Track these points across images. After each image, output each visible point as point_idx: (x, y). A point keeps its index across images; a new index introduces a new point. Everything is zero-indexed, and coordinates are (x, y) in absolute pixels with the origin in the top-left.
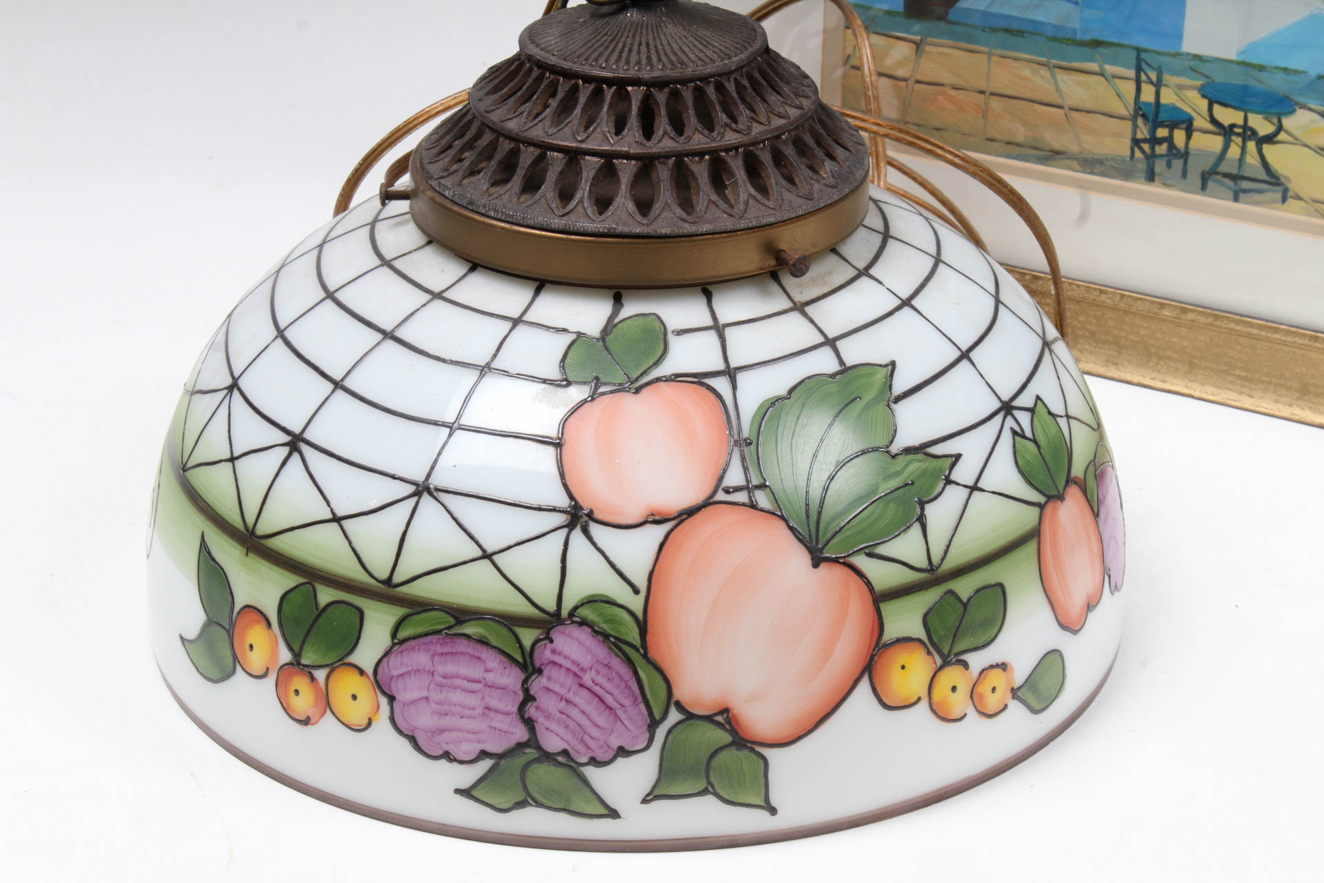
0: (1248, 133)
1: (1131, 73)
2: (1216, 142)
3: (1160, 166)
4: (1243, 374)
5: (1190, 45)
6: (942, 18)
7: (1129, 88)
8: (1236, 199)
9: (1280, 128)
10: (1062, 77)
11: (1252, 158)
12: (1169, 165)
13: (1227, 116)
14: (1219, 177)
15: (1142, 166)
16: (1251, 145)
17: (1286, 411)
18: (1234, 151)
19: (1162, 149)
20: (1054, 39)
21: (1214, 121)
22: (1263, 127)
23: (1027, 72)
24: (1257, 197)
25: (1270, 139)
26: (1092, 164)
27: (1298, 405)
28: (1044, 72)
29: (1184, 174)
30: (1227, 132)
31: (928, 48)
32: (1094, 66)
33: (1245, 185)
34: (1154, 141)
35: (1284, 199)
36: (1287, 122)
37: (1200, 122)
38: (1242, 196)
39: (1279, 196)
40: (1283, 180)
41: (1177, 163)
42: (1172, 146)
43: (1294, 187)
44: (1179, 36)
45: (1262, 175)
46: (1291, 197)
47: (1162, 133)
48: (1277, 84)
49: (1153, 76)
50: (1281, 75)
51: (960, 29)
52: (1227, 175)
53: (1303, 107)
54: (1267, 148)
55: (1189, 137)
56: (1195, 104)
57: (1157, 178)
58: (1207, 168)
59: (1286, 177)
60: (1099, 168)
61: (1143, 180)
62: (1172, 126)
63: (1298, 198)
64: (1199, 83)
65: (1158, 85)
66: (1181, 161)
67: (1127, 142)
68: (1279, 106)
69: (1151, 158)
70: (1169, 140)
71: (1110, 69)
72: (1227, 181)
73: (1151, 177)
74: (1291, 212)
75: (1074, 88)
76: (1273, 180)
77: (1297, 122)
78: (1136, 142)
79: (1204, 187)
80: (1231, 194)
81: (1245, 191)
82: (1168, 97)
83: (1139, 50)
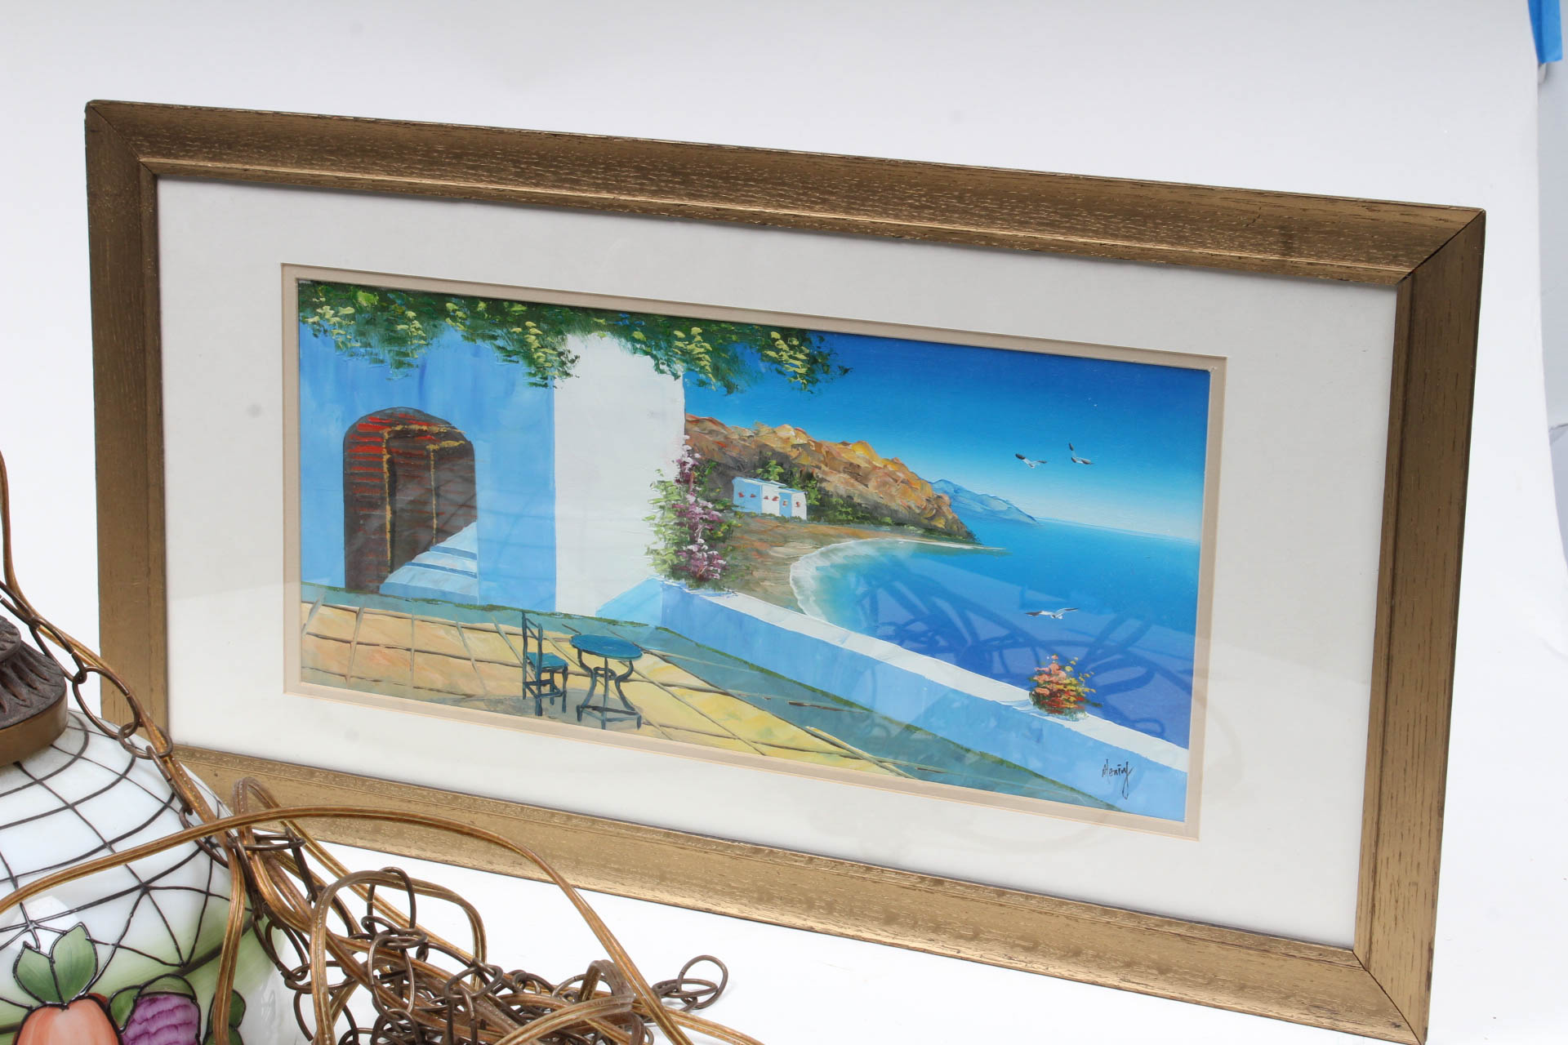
0: (609, 674)
1: (520, 630)
2: (585, 683)
3: (545, 703)
4: (616, 866)
5: (562, 605)
6: (376, 591)
7: (518, 642)
8: (604, 727)
9: (632, 669)
10: (468, 634)
11: (613, 694)
12: (552, 702)
13: (593, 661)
14: (590, 710)
15: (533, 704)
16: (612, 683)
17: (649, 895)
18: (600, 689)
19: (546, 689)
20: (459, 605)
21: (583, 665)
22: (619, 669)
23: (441, 632)
24: (618, 724)
25: (625, 678)
26: (496, 704)
27: (658, 889)
28: (454, 631)
29: (564, 709)
30: (593, 673)
31: (365, 616)
32: (491, 626)
33: (609, 715)
34: (540, 683)
35: (639, 726)
36: (637, 664)
37: (573, 667)
38: (608, 724)
39: (635, 723)
40: (637, 710)
41: (558, 700)
42: (553, 687)
43: (646, 715)
44: (552, 596)
45: (622, 707)
46: (644, 723)
47: (545, 676)
48: (626, 634)
49: (536, 633)
50: (630, 627)
51: (389, 600)
52: (595, 708)
53: (647, 652)
54: (623, 685)
55: (565, 679)
56: (568, 653)
57: (544, 713)
58: (581, 702)
59: (639, 708)
60: (501, 707)
61: (534, 715)
62: (552, 672)
63: (649, 724)
64: (569, 636)
65: (540, 639)
66: (561, 698)
67: (521, 685)
68: (630, 651)
69: (539, 697)
70: (551, 682)
71: (504, 628)
72: (596, 713)
73: (539, 712)
74: (645, 735)
75: (479, 644)
76: (630, 710)
77: (644, 664)
78: (527, 685)
79: (579, 719)
80: (599, 723)
81: (610, 720)
82: (548, 648)
83: (524, 612)
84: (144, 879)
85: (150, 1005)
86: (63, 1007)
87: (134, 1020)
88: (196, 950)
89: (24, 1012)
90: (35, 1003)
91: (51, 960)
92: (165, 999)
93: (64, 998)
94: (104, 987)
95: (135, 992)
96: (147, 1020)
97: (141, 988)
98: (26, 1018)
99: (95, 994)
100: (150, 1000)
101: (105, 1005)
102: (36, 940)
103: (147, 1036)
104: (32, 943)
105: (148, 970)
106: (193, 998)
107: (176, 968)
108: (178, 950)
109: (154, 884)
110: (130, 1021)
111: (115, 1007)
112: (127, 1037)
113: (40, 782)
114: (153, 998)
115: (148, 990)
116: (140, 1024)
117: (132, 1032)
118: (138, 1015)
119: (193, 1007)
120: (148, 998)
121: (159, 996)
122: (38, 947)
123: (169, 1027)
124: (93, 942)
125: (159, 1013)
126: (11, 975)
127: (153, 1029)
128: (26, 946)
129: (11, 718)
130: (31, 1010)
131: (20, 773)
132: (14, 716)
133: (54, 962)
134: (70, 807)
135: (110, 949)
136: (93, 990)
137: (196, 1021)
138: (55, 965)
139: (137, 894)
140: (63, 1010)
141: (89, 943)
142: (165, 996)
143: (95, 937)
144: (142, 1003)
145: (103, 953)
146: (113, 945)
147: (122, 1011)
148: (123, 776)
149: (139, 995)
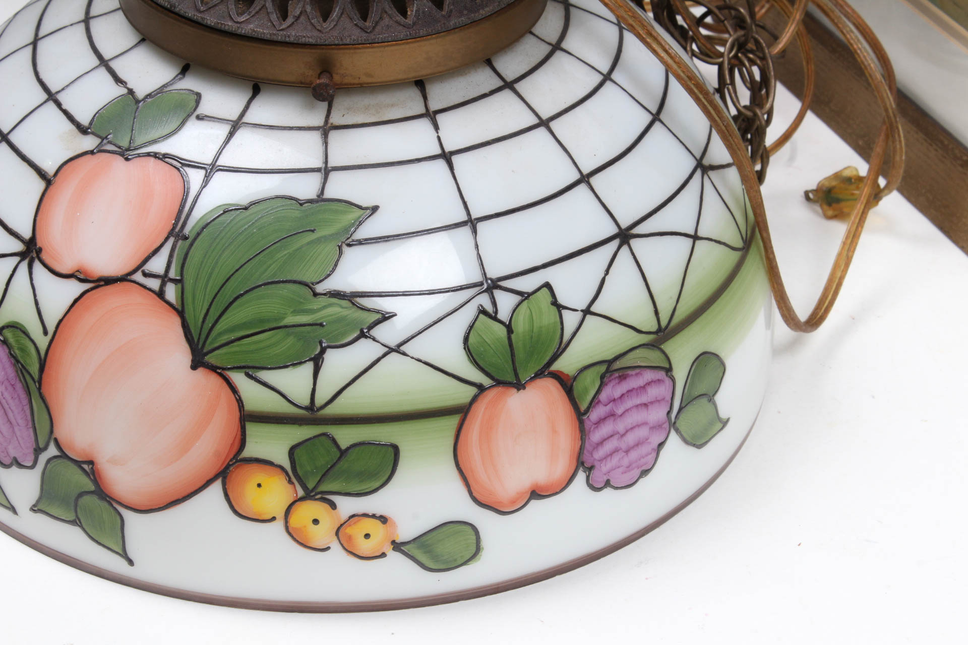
84: (624, 224)
85: (619, 383)
86: (519, 386)
87: (599, 402)
88: (677, 313)
89: (473, 391)
90: (486, 381)
91: (509, 328)
92: (637, 374)
93: (521, 376)
94: (567, 364)
95: (603, 368)
96: (614, 400)
97: (610, 362)
98: (475, 399)
99: (558, 371)
100: (620, 377)
101: (567, 384)
102: (494, 304)
103: (612, 418)
104: (489, 308)
105: (621, 340)
106: (669, 370)
107: (651, 337)
108: (656, 313)
109: (636, 231)
110: (595, 401)
111: (578, 387)
112: (590, 420)
113: (509, 85)
114: (623, 375)
115: (618, 365)
116: (606, 405)
117: (594, 415)
118: (603, 396)
119: (668, 382)
120: (617, 375)
121: (630, 372)
122: (496, 312)
123: (637, 406)
124: (559, 307)
125: (628, 391)
126: (462, 345)
127: (619, 411)
128: (482, 311)
129: (483, 9)
130: (481, 388)
131: (488, 72)
132: (487, 6)
133: (512, 332)
134: (544, 123)
135: (579, 315)
136: (555, 367)
137: (669, 398)
138: (513, 336)
139: (615, 243)
140: (519, 390)
141: (554, 309)
142: (637, 371)
143: (561, 300)
144: (610, 381)
145: (571, 320)
146: (582, 311)
147: (586, 390)
148: (607, 77)
149: (607, 371)
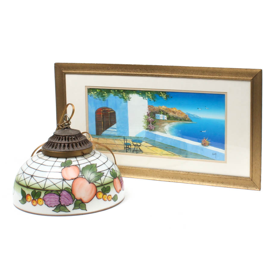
0: (137, 145)
1: (123, 139)
2: (134, 147)
4: (139, 174)
5: (130, 135)
6: (101, 135)
7: (123, 141)
8: (137, 153)
9: (141, 144)
10: (116, 141)
11: (138, 148)
12: (129, 150)
13: (135, 143)
15: (126, 151)
16: (138, 147)
17: (145, 178)
18: (136, 148)
19: (128, 148)
20: (114, 136)
21: (133, 144)
22: (139, 144)
23: (111, 141)
25: (140, 146)
26: (120, 151)
28: (113, 140)
29: (131, 151)
30: (135, 145)
31: (99, 139)
32: (119, 139)
33: (138, 152)
34: (127, 147)
35: (142, 153)
36: (141, 143)
37: (132, 145)
41: (130, 150)
42: (129, 148)
43: (143, 151)
44: (128, 135)
45: (139, 150)
47: (128, 146)
48: (140, 139)
49: (126, 139)
50: (140, 138)
51: (103, 136)
53: (143, 141)
54: (140, 147)
55: (131, 146)
56: (131, 142)
58: (133, 150)
62: (129, 146)
63: (144, 152)
64: (131, 140)
65: (127, 140)
67: (124, 148)
68: (140, 142)
69: (127, 149)
70: (128, 147)
71: (121, 139)
72: (136, 151)
73: (127, 152)
74: (143, 154)
75: (117, 142)
76: (141, 151)
77: (143, 143)
78: (125, 148)
79: (133, 152)
82: (128, 142)
83: (124, 137)
